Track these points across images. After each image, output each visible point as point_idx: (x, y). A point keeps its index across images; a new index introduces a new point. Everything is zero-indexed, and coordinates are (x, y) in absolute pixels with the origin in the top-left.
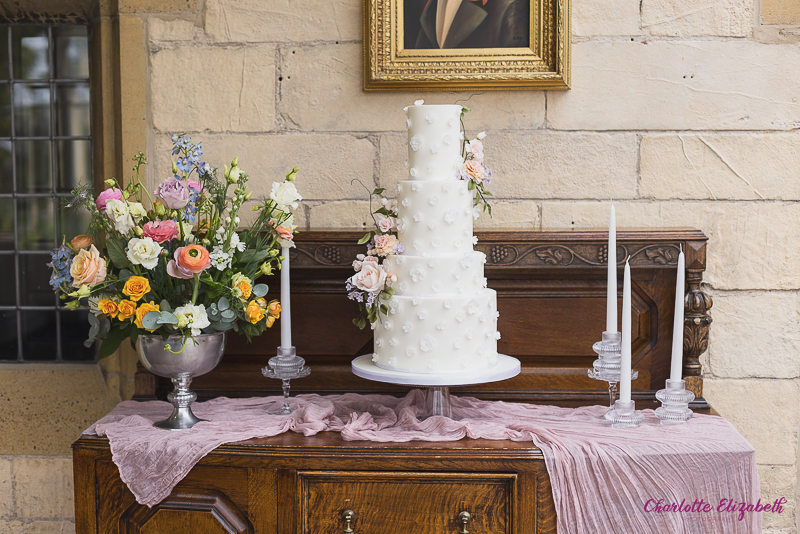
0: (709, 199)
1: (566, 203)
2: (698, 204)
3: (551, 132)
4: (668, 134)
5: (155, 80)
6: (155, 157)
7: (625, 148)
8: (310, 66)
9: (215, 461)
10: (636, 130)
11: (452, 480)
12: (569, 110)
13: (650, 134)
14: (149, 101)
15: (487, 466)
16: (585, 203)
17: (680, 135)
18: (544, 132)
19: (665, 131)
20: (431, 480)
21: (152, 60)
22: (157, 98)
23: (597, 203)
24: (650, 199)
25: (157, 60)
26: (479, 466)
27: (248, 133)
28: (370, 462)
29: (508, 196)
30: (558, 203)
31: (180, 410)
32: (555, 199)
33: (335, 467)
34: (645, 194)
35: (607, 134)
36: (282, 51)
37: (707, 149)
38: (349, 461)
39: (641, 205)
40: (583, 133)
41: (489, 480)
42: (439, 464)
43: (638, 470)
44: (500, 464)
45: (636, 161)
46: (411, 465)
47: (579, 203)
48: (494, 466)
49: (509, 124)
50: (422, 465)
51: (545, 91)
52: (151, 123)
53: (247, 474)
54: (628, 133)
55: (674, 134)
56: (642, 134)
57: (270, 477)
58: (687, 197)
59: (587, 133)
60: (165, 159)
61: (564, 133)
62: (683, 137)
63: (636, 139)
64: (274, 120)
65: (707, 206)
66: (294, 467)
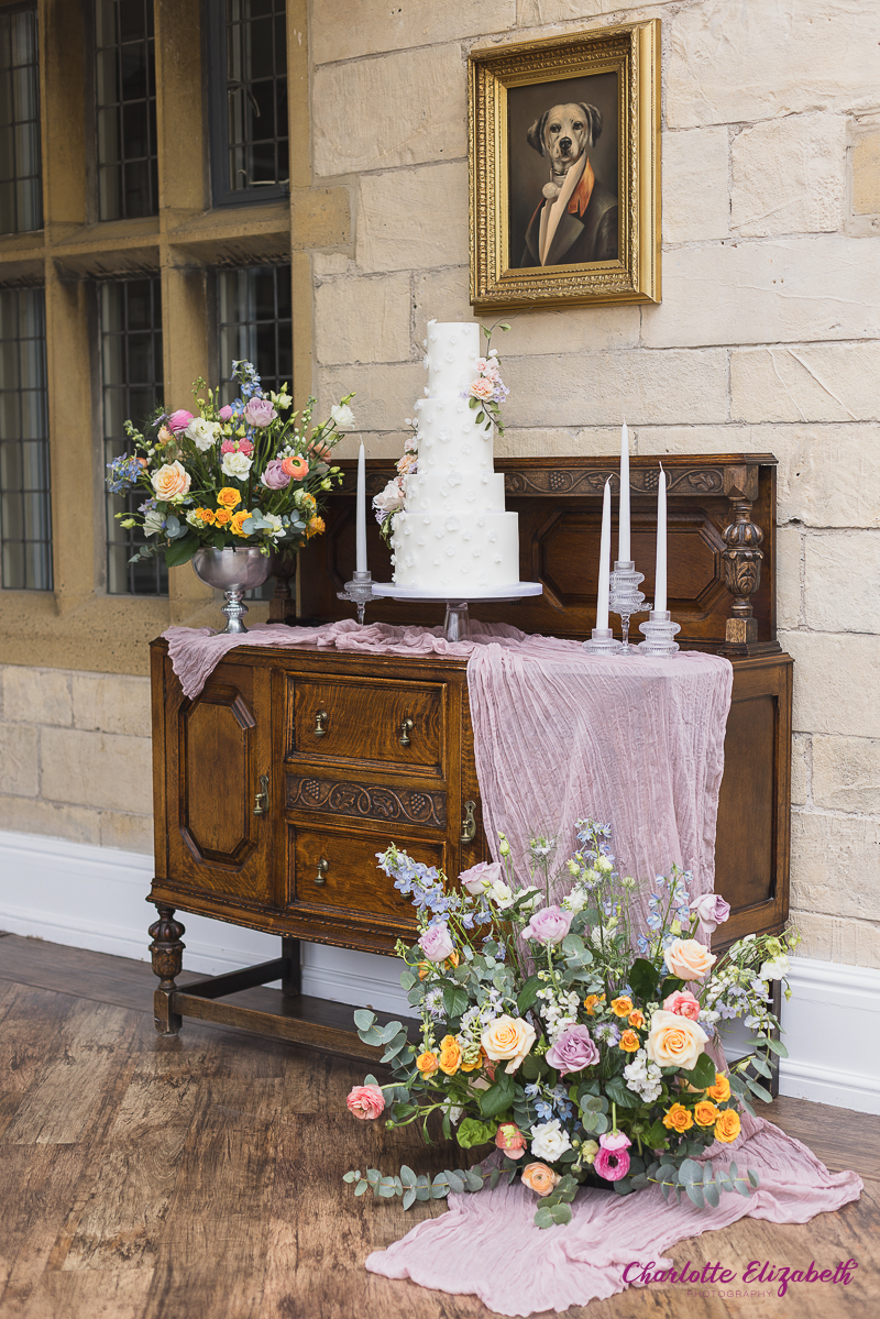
0: (800, 422)
1: (660, 428)
2: (790, 427)
3: (646, 351)
4: (758, 348)
5: (318, 314)
6: (318, 390)
7: (716, 366)
8: (438, 292)
9: (234, 659)
10: (728, 345)
11: (399, 687)
12: (663, 326)
13: (741, 349)
14: (314, 336)
15: (423, 674)
16: (679, 428)
17: (770, 348)
18: (638, 351)
19: (756, 345)
20: (382, 686)
21: (316, 294)
22: (319, 332)
23: (690, 428)
24: (741, 423)
25: (320, 294)
26: (416, 674)
27: (388, 363)
28: (337, 665)
29: (606, 422)
30: (654, 428)
31: (231, 621)
32: (651, 425)
33: (311, 669)
34: (736, 417)
35: (698, 351)
36: (416, 278)
37: (797, 364)
38: (321, 663)
39: (731, 430)
40: (676, 350)
41: (425, 688)
42: (387, 670)
43: (551, 688)
44: (433, 673)
45: (727, 380)
46: (366, 669)
47: (673, 428)
48: (429, 674)
49: (607, 344)
50: (375, 670)
51: (640, 305)
52: (315, 357)
53: (252, 673)
54: (720, 349)
55: (764, 347)
56: (732, 349)
57: (266, 674)
58: (778, 420)
59: (679, 350)
60: (326, 393)
61: (657, 351)
62: (773, 351)
63: (726, 356)
64: (409, 349)
65: (798, 429)
66: (284, 668)
